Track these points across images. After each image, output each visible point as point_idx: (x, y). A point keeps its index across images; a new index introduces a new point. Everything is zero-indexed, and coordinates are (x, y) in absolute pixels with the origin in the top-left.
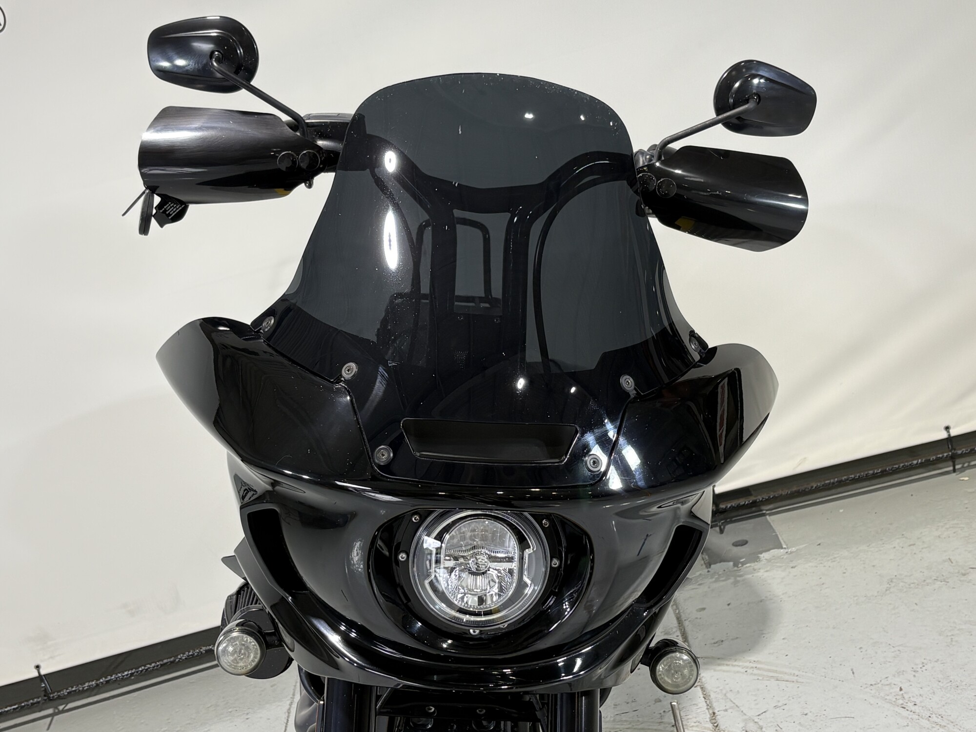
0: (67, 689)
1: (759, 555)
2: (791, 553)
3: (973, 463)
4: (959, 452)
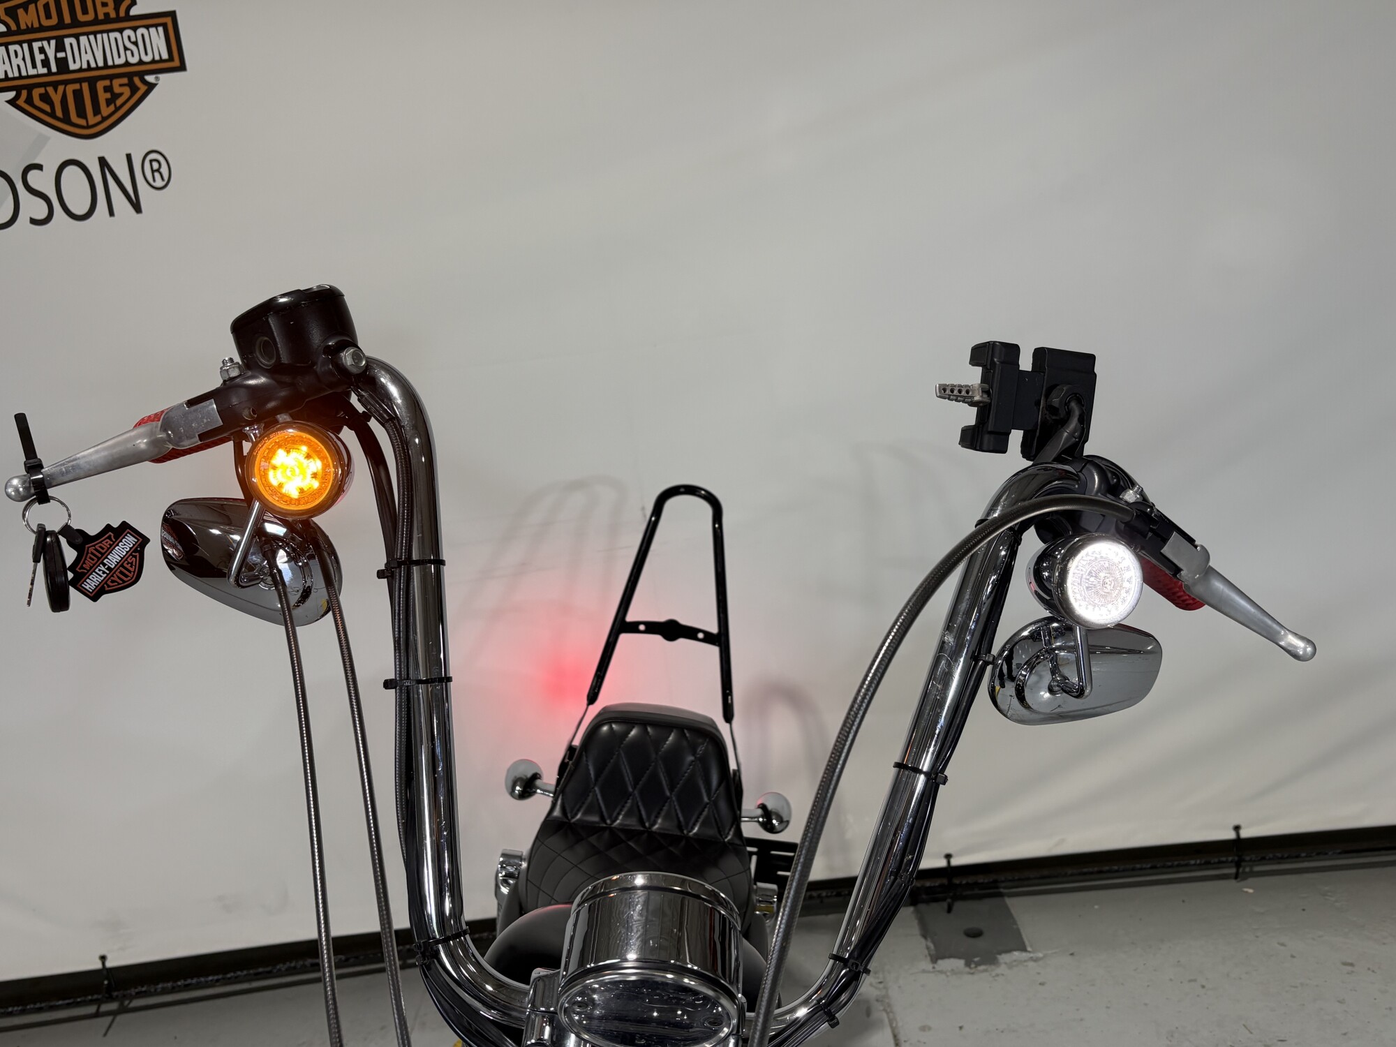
0: (136, 988)
1: (998, 956)
2: (1036, 960)
3: (1257, 869)
4: (1248, 858)
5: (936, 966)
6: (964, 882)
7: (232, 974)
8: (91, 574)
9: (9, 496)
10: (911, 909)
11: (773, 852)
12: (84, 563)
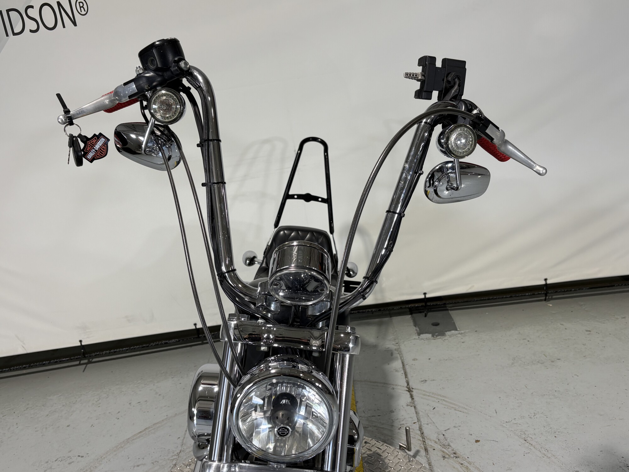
0: (94, 353)
1: (446, 333)
2: (461, 334)
3: (554, 297)
4: (550, 292)
5: (420, 337)
6: (432, 304)
7: (133, 347)
8: (90, 152)
9: (59, 122)
10: (410, 316)
11: (351, 286)
12: (87, 148)
